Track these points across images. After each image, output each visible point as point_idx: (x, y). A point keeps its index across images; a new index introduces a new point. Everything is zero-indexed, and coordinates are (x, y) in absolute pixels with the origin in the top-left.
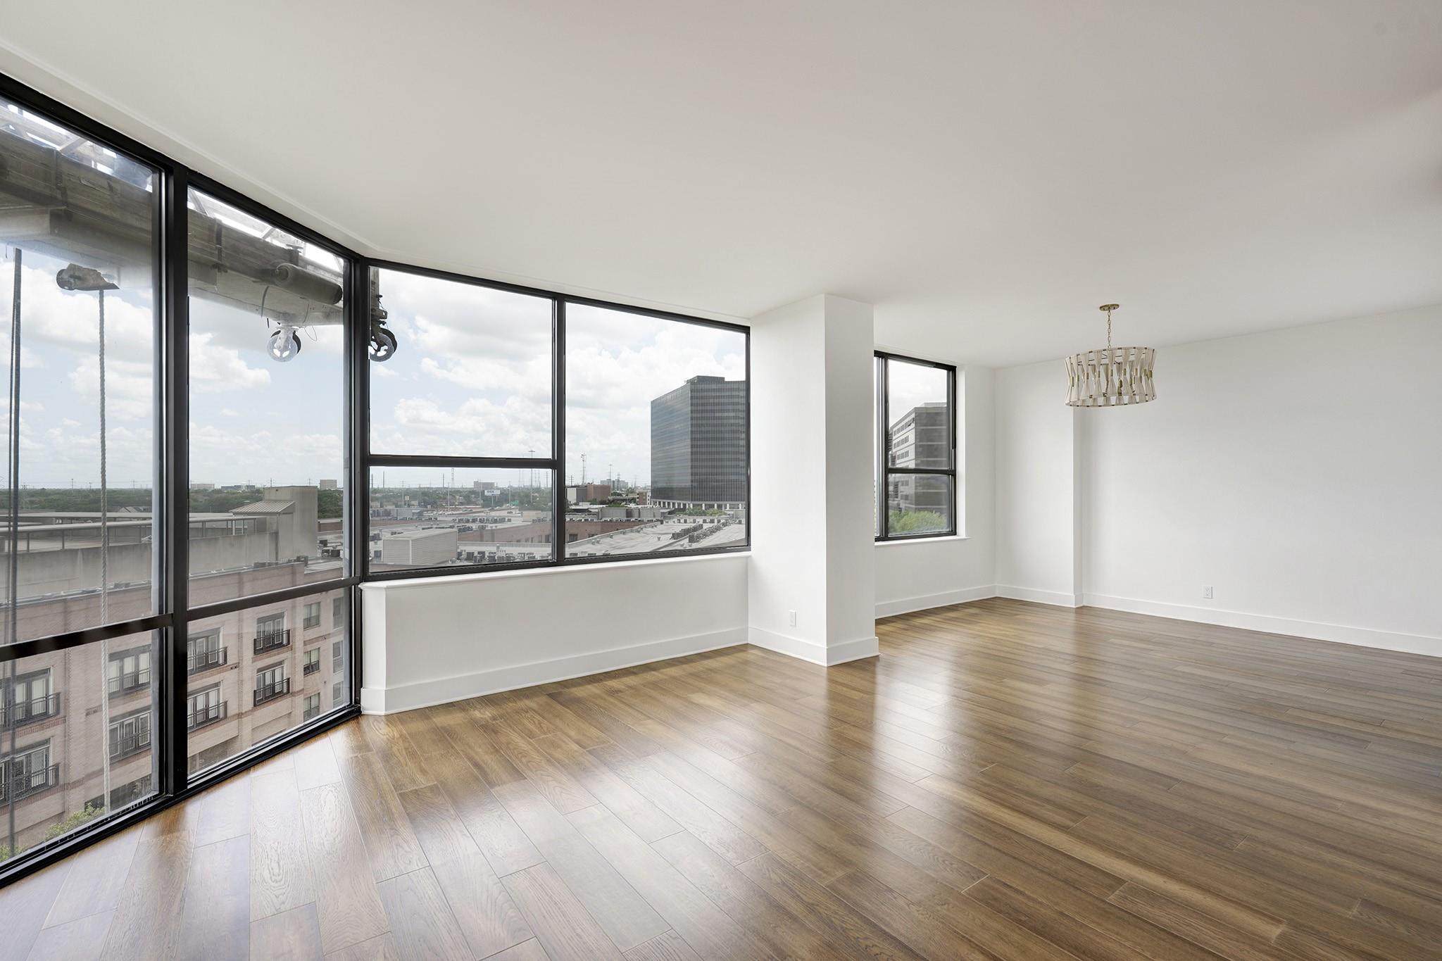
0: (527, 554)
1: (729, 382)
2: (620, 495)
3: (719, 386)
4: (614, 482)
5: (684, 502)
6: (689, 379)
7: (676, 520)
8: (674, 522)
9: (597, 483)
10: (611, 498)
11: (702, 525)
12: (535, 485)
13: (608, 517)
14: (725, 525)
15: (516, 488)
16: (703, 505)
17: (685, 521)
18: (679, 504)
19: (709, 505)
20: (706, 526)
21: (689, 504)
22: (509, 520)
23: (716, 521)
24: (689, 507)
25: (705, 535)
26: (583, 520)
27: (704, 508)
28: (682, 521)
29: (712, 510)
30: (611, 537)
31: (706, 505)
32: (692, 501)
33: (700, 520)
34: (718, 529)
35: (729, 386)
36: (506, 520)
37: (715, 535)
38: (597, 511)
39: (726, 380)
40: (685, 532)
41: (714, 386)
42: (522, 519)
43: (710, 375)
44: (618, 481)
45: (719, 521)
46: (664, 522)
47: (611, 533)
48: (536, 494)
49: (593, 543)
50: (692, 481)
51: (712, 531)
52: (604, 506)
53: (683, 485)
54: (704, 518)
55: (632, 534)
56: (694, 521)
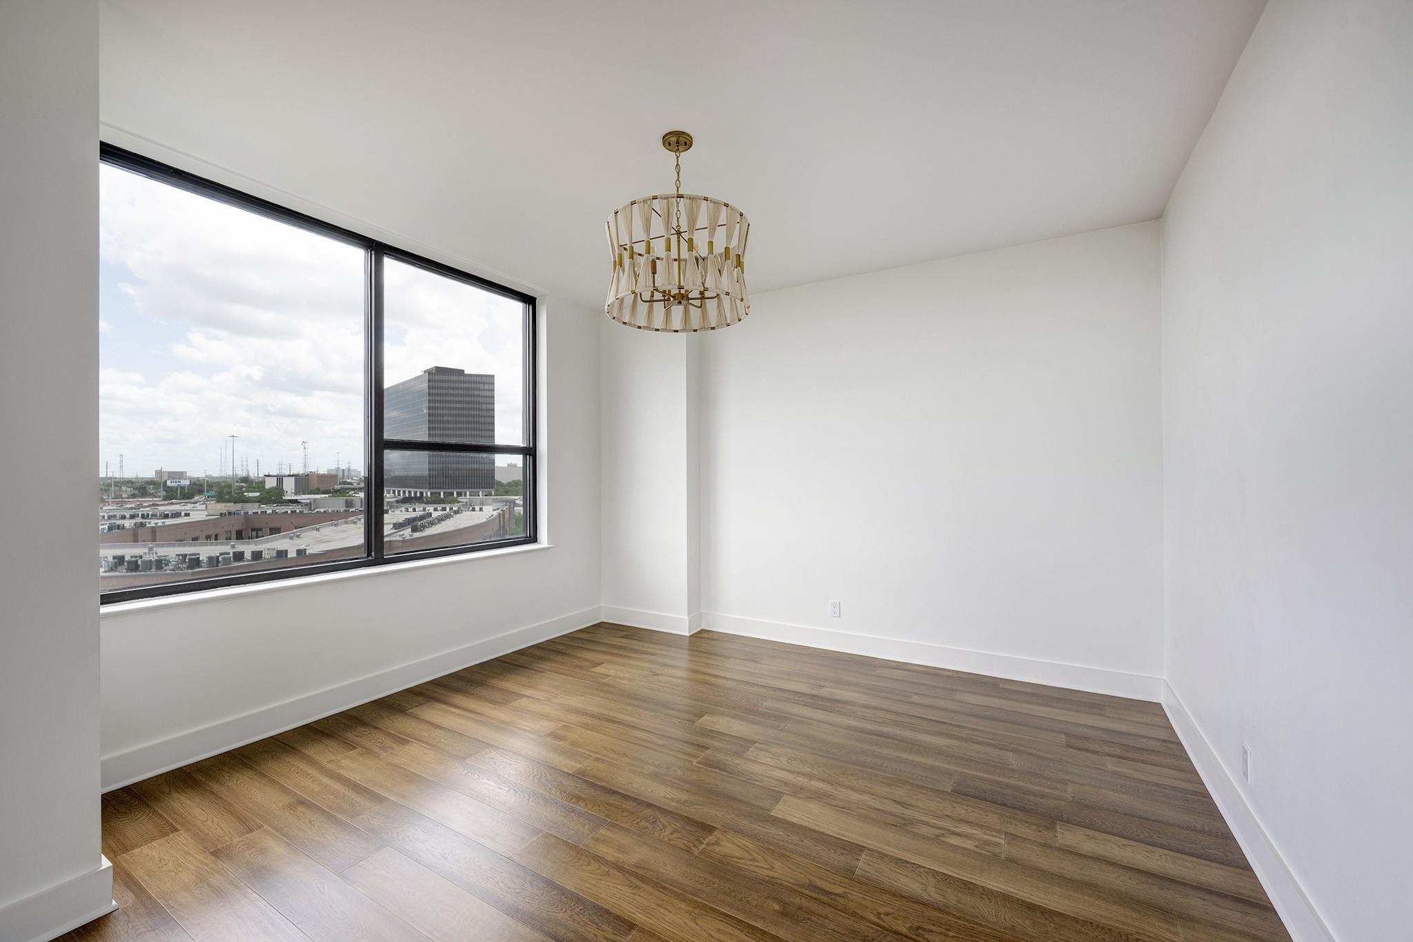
0: (190, 555)
1: (469, 375)
2: (351, 484)
3: (461, 378)
4: (343, 470)
5: (421, 490)
6: (426, 369)
7: (403, 509)
8: (401, 511)
9: (323, 471)
10: (338, 487)
11: (431, 513)
12: (241, 473)
13: (322, 508)
14: (456, 512)
15: (217, 478)
16: (442, 493)
17: (414, 510)
18: (416, 493)
19: (448, 493)
20: (435, 515)
21: (426, 492)
22: (187, 515)
23: (448, 509)
24: (427, 495)
25: (432, 524)
26: (289, 512)
27: (442, 496)
28: (411, 510)
29: (450, 498)
30: (318, 530)
31: (444, 493)
32: (429, 489)
33: (430, 509)
34: (448, 517)
35: (467, 379)
36: (183, 514)
37: (443, 523)
38: (308, 501)
39: (465, 373)
40: (409, 522)
41: (455, 378)
42: (206, 513)
43: (448, 367)
44: (349, 470)
45: (451, 509)
46: (390, 512)
47: (318, 526)
48: (243, 484)
49: (291, 538)
50: (429, 470)
51: (440, 520)
52: (327, 496)
53: (418, 473)
54: (435, 506)
55: (346, 526)
56: (424, 510)
